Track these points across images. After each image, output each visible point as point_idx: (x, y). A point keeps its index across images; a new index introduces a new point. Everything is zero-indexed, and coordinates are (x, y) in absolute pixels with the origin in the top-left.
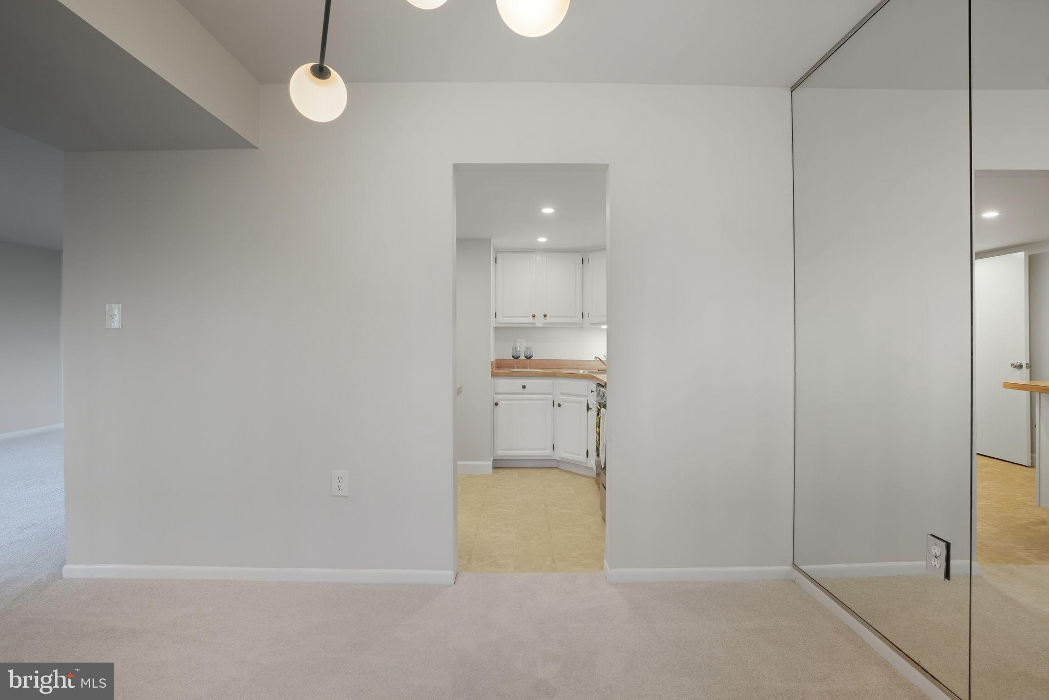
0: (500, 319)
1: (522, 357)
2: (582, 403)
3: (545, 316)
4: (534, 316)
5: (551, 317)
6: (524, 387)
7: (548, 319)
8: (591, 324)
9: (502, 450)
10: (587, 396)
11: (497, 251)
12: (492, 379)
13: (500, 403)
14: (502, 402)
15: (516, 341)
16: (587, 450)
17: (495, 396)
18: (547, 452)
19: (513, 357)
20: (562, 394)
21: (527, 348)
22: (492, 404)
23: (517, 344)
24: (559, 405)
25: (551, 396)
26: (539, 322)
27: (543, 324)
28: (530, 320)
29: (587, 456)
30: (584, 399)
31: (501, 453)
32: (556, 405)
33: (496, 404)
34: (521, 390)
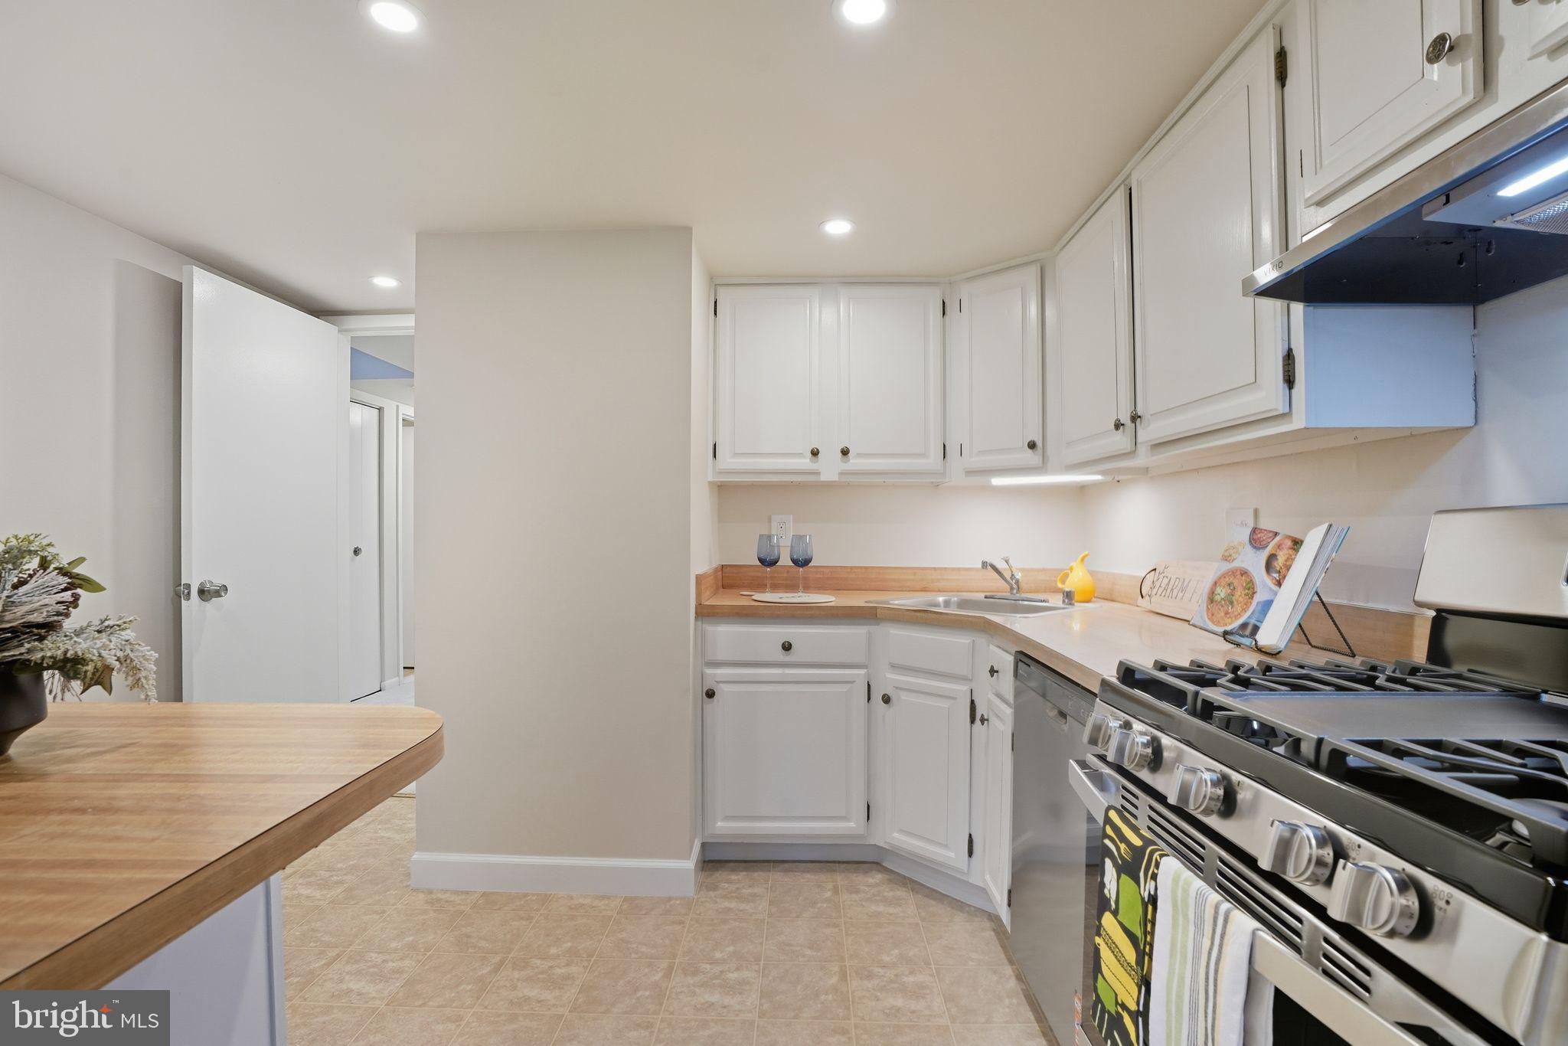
0: (726, 460)
1: (785, 560)
2: (954, 698)
3: (845, 452)
4: (815, 453)
5: (859, 455)
6: (787, 647)
7: (854, 463)
8: (970, 473)
9: (727, 818)
10: (971, 680)
11: (716, 283)
12: (700, 623)
13: (723, 690)
14: (726, 688)
15: (770, 521)
16: (970, 835)
17: (709, 671)
18: (852, 825)
19: (760, 560)
20: (895, 667)
21: (799, 538)
22: (700, 694)
23: (774, 525)
24: (886, 700)
25: (862, 672)
26: (830, 468)
27: (841, 474)
28: (805, 462)
29: (970, 853)
30: (964, 688)
31: (723, 827)
32: (877, 697)
33: (710, 694)
34: (780, 656)
